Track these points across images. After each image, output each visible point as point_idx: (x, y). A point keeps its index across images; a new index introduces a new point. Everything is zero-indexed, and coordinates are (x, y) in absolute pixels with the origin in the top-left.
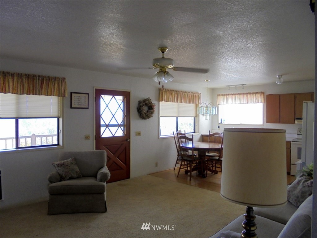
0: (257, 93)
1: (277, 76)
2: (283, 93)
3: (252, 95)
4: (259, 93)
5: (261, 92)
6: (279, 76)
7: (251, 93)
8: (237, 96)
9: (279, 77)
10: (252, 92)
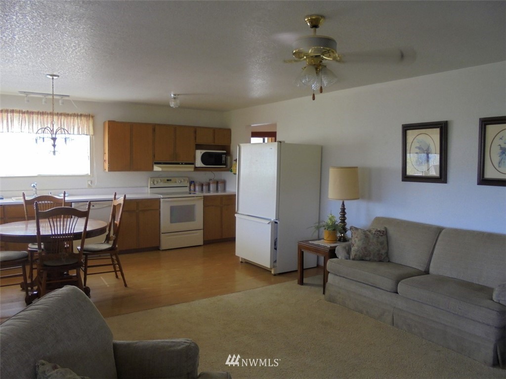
0: (81, 115)
1: (172, 95)
2: (140, 122)
3: (69, 117)
4: (85, 116)
5: (89, 115)
6: (175, 95)
7: (67, 115)
8: (35, 116)
9: (175, 97)
10: (70, 113)
